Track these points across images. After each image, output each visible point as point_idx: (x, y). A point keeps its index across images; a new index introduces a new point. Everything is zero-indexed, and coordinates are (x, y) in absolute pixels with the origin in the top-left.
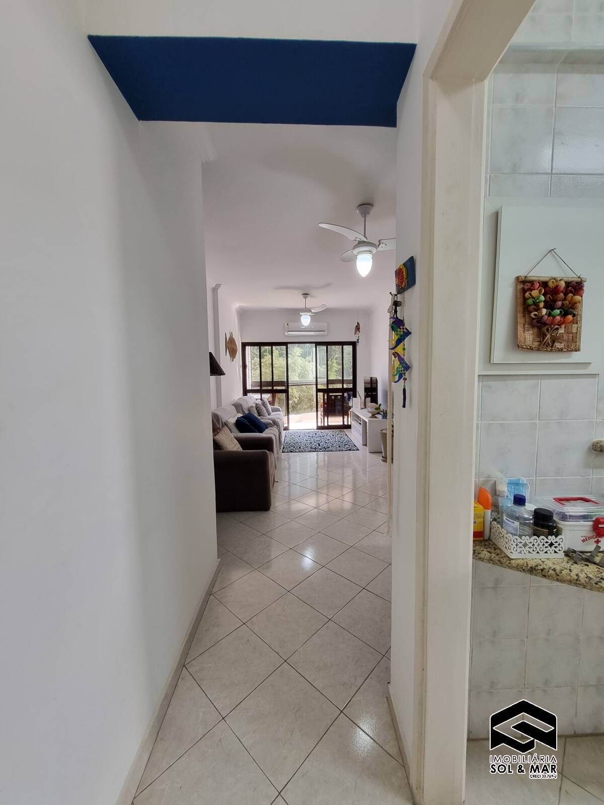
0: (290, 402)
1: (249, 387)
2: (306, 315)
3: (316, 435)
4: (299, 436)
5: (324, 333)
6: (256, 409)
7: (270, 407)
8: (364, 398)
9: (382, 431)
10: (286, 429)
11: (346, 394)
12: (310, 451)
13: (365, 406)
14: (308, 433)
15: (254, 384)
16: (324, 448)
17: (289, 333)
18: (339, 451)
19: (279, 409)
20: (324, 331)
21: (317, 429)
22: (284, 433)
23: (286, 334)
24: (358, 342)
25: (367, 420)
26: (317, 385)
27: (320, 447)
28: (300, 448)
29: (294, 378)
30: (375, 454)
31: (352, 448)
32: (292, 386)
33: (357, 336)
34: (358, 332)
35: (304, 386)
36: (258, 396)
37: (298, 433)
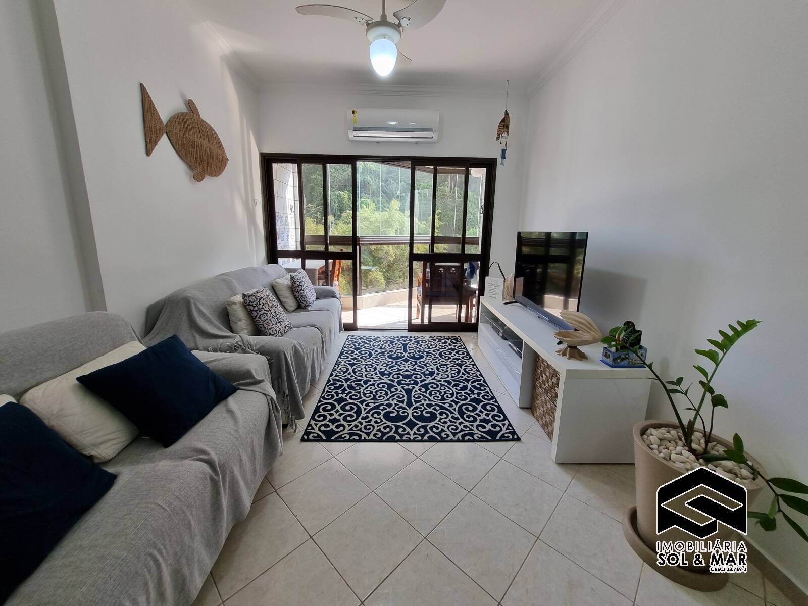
3: (405, 350)
5: (431, 135)
7: (310, 290)
10: (349, 328)
17: (357, 134)
19: (334, 292)
20: (431, 131)
21: (409, 330)
23: (352, 135)
26: (411, 245)
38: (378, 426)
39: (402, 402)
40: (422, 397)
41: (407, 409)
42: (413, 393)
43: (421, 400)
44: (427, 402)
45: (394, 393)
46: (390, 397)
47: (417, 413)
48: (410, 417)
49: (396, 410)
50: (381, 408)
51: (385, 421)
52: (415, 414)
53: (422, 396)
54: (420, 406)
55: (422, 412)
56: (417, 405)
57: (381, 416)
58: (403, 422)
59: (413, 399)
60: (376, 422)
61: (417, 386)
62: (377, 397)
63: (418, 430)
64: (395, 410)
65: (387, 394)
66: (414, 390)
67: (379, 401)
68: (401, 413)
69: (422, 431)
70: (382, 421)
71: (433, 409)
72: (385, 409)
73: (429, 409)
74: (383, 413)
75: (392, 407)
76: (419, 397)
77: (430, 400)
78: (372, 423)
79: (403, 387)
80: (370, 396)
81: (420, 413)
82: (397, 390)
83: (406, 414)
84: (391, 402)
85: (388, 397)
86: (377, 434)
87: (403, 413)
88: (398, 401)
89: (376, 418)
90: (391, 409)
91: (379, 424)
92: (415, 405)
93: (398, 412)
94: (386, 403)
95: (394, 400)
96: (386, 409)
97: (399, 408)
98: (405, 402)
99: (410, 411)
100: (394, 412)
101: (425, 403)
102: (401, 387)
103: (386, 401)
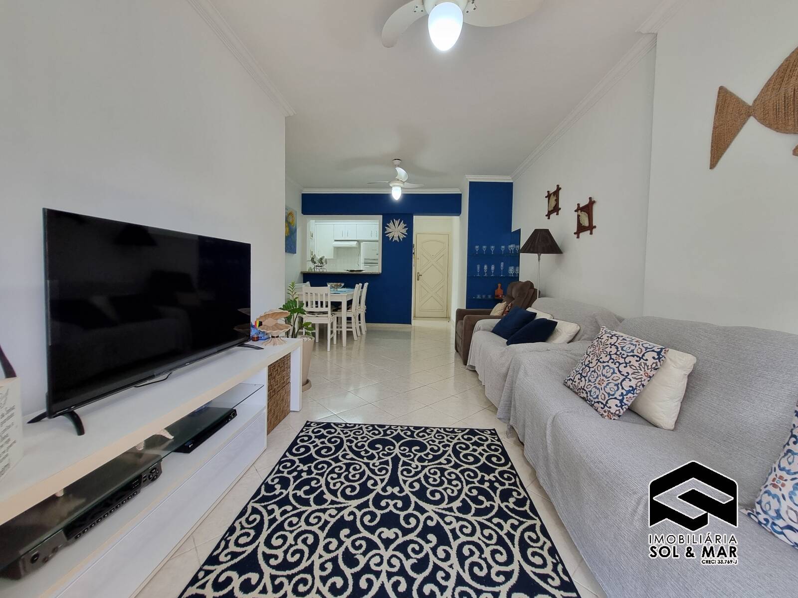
38: (431, 437)
39: (405, 464)
40: (376, 469)
41: (400, 453)
42: (387, 477)
43: (380, 464)
44: (371, 462)
45: (416, 478)
46: (420, 472)
47: (389, 449)
48: (397, 445)
49: (412, 452)
50: (430, 457)
51: (425, 442)
52: (392, 448)
53: (377, 471)
54: (383, 457)
55: (383, 450)
56: (386, 458)
57: (429, 447)
58: (406, 440)
59: (390, 468)
60: (434, 441)
61: (378, 493)
62: (439, 474)
63: (392, 433)
64: (414, 454)
65: (426, 477)
66: (384, 483)
67: (435, 466)
68: (408, 449)
69: (388, 432)
70: (428, 442)
71: (369, 452)
72: (427, 455)
73: (374, 452)
74: (428, 451)
75: (417, 457)
76: (380, 470)
77: (367, 465)
78: (437, 441)
79: (402, 490)
80: (449, 474)
81: (386, 449)
82: (411, 486)
83: (402, 448)
84: (419, 464)
85: (424, 472)
86: (431, 432)
87: (405, 450)
88: (410, 465)
89: (435, 445)
90: (419, 454)
91: (431, 439)
92: (389, 458)
93: (410, 451)
94: (426, 464)
95: (415, 467)
96: (424, 455)
97: (410, 456)
98: (401, 463)
99: (397, 451)
100: (415, 450)
101: (375, 461)
102: (404, 491)
103: (426, 467)
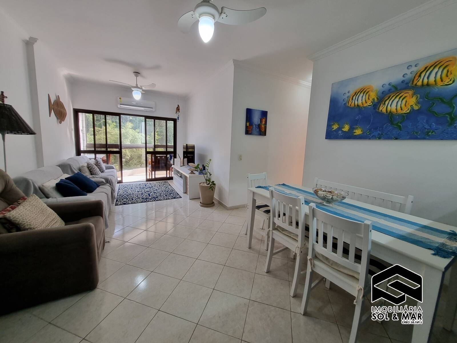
0: (123, 160)
1: (82, 148)
2: (138, 91)
3: (146, 186)
4: (132, 188)
5: (152, 109)
6: (88, 168)
7: (104, 165)
8: (183, 158)
9: (201, 184)
10: (120, 182)
11: (168, 156)
12: (142, 202)
13: (184, 164)
14: (138, 185)
15: (88, 146)
16: (154, 198)
17: (122, 106)
18: (166, 199)
19: (113, 167)
20: (152, 108)
21: (146, 181)
22: (117, 186)
23: (119, 106)
24: (178, 119)
25: (188, 176)
26: (146, 148)
27: (150, 197)
28: (133, 199)
29: (126, 142)
30: (194, 200)
31: (175, 196)
32: (125, 148)
33: (178, 114)
34: (178, 112)
35: (135, 149)
36: (92, 156)
37: (130, 185)
